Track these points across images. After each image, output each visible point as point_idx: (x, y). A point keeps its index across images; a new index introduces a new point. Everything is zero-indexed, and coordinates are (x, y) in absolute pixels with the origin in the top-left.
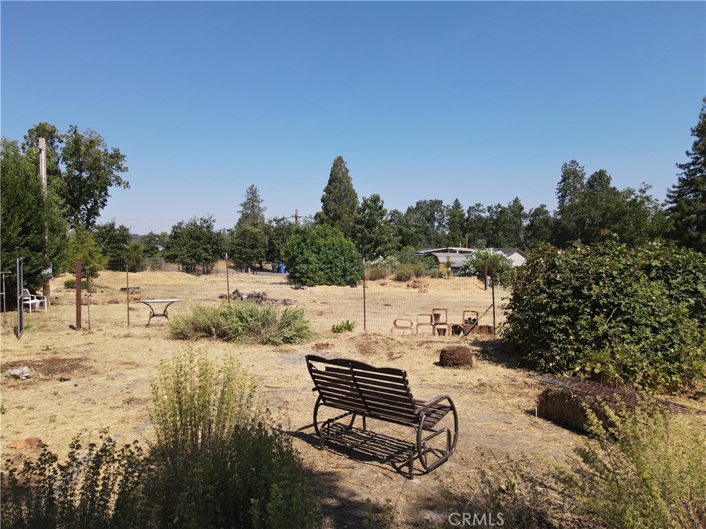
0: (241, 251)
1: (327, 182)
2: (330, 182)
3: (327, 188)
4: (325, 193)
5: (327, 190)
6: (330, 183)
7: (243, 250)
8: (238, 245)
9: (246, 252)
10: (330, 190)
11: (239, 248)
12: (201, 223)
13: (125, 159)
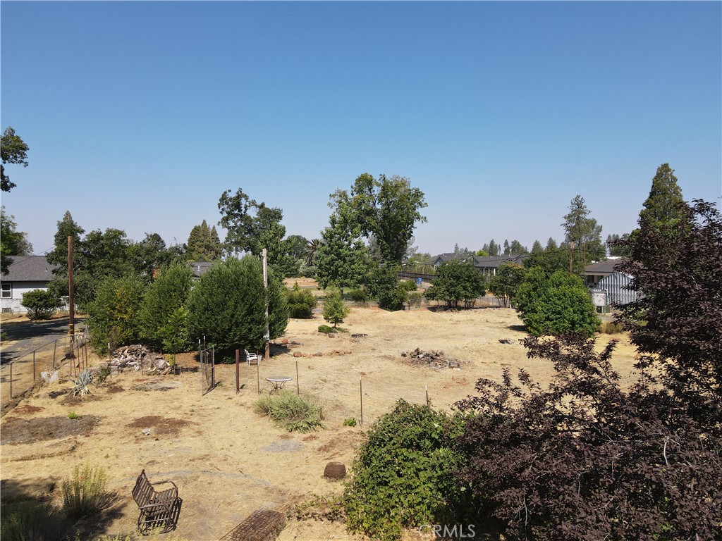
1: (649, 195)
2: (652, 194)
3: (647, 201)
4: (645, 208)
5: (647, 204)
6: (650, 197)
10: (651, 204)
13: (424, 196)
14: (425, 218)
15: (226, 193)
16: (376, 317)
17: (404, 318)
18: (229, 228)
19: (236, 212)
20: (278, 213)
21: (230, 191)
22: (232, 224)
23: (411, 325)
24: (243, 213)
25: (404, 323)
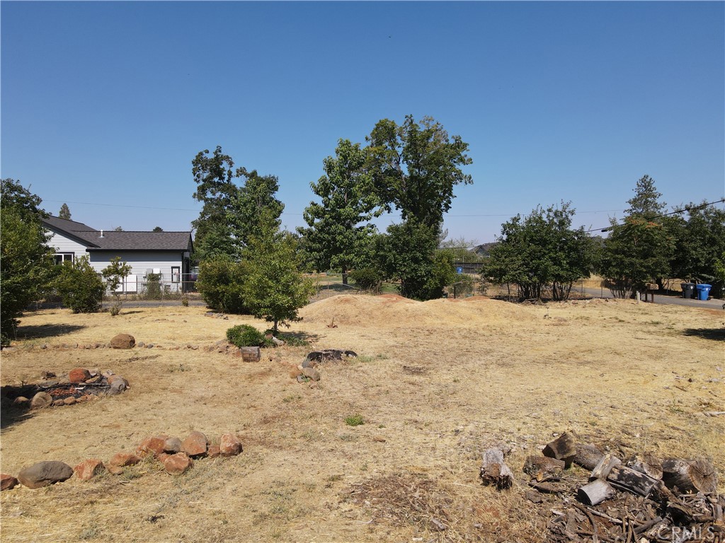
0: (622, 262)
7: (627, 260)
8: (616, 252)
9: (632, 264)
11: (619, 256)
12: (548, 216)
13: (468, 148)
14: (470, 178)
15: (201, 154)
16: (391, 310)
17: (450, 313)
18: (206, 200)
19: (216, 180)
20: (272, 182)
21: (207, 152)
22: (209, 195)
23: (467, 326)
24: (225, 181)
25: (452, 323)
